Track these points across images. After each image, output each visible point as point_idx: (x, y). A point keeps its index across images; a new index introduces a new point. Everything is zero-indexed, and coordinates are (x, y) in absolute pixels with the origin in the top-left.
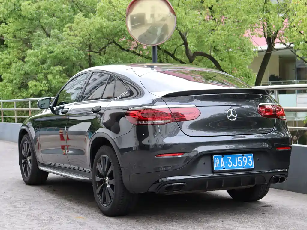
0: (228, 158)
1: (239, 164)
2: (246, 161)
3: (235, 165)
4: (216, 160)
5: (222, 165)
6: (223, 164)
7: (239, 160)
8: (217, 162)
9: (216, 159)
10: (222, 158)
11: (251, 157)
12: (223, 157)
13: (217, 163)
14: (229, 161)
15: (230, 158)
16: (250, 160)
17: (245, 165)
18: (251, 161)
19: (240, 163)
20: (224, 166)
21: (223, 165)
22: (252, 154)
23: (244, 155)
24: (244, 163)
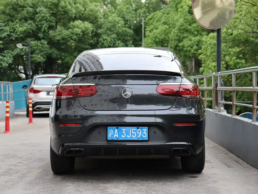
2: (140, 133)
5: (115, 135)
6: (116, 134)
7: (133, 132)
9: (110, 130)
10: (116, 130)
13: (111, 133)
14: (123, 132)
15: (125, 130)
17: (138, 137)
21: (116, 135)
23: (139, 128)
24: (137, 135)
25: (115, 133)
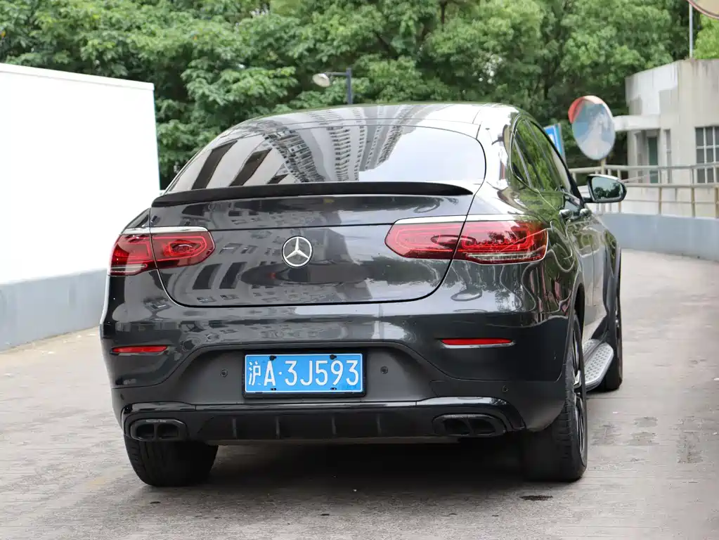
0: (287, 362)
1: (317, 380)
2: (340, 373)
3: (307, 381)
4: (252, 368)
5: (267, 380)
6: (270, 377)
7: (320, 369)
8: (254, 372)
11: (355, 362)
12: (272, 359)
13: (255, 374)
14: (291, 370)
16: (352, 370)
17: (335, 383)
18: (356, 372)
19: (321, 377)
20: (274, 384)
21: (270, 380)
22: (361, 355)
25: (268, 372)
